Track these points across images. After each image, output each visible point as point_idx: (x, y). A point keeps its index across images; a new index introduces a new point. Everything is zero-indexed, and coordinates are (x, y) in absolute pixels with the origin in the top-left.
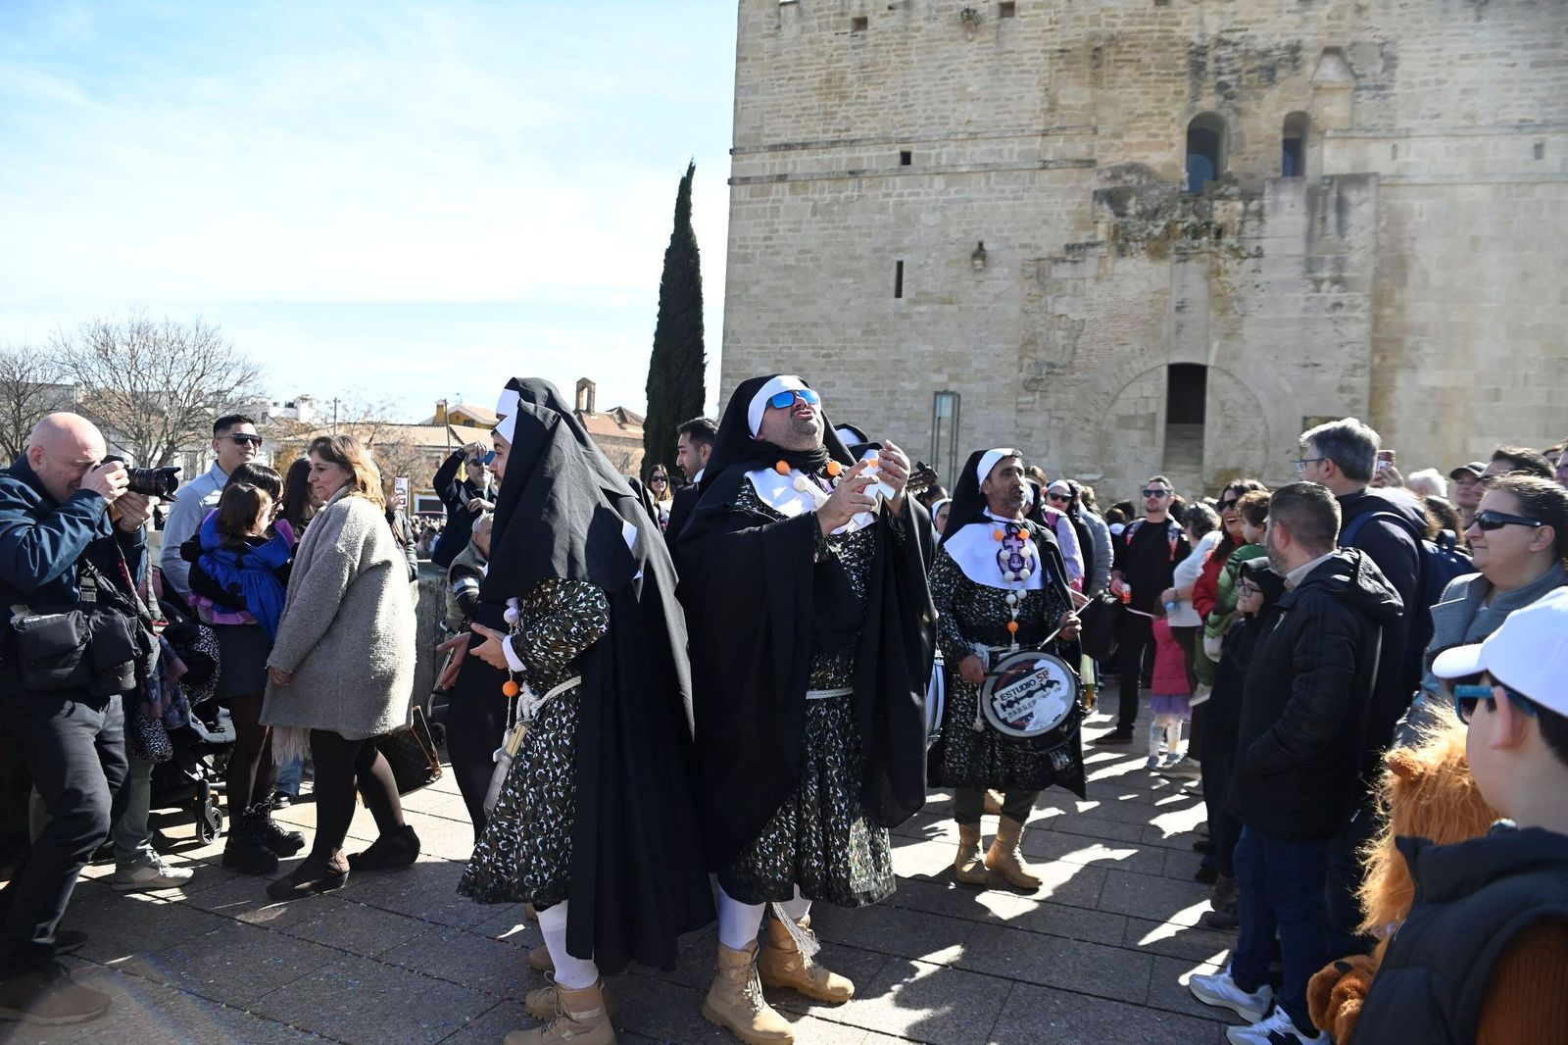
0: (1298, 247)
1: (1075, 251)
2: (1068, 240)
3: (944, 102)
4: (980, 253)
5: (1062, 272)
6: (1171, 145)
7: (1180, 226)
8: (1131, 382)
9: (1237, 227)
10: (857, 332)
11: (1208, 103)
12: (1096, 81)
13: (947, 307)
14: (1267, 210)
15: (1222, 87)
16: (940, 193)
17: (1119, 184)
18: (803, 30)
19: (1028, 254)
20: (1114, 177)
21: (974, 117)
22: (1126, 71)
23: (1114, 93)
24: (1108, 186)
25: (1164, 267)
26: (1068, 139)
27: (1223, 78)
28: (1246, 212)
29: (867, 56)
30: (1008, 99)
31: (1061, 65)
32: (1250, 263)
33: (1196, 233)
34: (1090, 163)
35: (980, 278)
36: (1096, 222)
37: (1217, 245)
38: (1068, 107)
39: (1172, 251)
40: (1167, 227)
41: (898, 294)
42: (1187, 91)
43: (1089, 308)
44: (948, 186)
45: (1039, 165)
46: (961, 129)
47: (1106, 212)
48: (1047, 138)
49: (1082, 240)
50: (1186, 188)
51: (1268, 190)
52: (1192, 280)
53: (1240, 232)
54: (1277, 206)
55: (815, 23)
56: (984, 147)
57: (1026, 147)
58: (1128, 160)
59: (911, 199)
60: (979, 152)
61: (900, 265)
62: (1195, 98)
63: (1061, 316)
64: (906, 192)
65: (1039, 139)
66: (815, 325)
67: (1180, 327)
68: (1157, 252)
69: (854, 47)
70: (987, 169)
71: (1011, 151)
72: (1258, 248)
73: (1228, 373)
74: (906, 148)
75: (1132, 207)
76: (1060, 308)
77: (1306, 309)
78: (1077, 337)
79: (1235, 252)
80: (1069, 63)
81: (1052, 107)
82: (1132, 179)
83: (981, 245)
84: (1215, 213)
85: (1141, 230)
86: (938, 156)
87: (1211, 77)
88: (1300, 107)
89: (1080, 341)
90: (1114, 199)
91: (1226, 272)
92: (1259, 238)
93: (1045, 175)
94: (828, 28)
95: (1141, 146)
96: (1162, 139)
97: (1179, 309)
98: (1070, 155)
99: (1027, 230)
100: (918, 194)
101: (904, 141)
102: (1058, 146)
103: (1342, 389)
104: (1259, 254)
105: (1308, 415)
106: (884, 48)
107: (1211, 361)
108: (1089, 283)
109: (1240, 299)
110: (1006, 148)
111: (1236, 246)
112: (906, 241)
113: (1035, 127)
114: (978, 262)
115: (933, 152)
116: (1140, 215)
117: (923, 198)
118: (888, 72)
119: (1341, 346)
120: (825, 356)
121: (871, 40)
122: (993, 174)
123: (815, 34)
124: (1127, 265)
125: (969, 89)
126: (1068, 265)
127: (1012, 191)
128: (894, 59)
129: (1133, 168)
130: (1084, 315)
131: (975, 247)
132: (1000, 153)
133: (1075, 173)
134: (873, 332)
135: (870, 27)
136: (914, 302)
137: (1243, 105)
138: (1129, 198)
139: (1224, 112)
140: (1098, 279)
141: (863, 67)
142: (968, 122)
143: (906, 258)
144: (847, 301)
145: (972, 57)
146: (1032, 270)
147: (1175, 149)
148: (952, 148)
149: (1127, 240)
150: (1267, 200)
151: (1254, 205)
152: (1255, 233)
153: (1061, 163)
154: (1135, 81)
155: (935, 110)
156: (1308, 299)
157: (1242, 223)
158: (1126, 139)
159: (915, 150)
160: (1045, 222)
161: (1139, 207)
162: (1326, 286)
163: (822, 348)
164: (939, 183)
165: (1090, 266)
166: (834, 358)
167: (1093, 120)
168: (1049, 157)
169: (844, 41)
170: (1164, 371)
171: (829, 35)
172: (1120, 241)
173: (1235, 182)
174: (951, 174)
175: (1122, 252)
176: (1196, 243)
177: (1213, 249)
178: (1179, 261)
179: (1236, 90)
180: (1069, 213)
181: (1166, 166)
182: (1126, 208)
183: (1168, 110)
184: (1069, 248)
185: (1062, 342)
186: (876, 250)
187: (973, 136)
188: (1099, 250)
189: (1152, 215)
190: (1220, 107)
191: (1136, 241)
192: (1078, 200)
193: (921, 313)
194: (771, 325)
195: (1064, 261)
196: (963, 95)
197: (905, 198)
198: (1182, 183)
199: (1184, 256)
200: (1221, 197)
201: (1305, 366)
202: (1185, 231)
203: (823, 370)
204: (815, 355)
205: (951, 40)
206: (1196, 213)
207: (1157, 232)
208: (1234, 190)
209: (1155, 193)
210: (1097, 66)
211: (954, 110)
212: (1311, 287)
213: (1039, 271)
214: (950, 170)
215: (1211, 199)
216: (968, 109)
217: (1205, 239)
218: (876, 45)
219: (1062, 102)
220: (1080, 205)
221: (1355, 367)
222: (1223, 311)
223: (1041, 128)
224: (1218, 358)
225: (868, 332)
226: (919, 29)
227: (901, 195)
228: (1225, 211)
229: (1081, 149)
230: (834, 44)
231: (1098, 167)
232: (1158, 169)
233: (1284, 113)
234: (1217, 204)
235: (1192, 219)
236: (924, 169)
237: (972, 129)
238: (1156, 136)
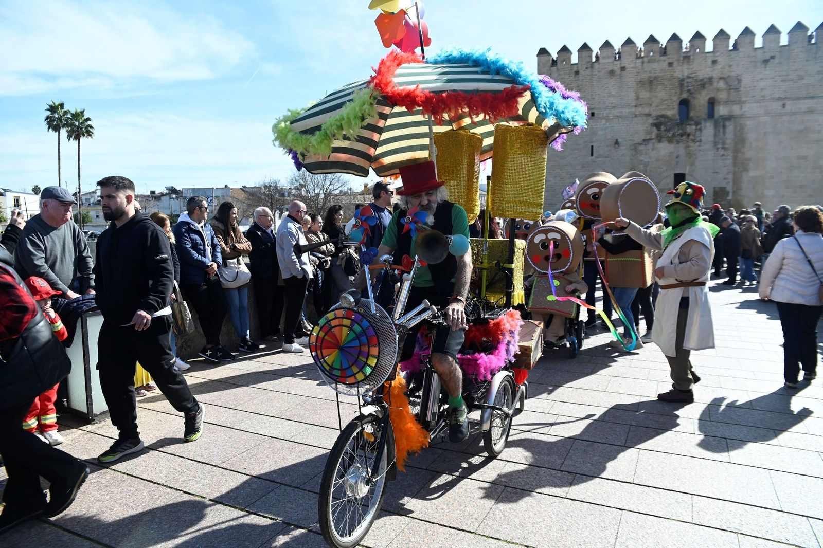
0: (711, 139)
1: (646, 142)
2: (643, 138)
3: (604, 97)
4: (617, 143)
5: (642, 148)
6: (674, 109)
7: (677, 134)
8: (663, 179)
9: (694, 133)
10: (579, 167)
11: (685, 96)
12: (651, 90)
13: (608, 159)
14: (703, 128)
15: (689, 90)
16: (604, 125)
17: (659, 121)
18: (559, 75)
19: (632, 143)
20: (657, 119)
21: (614, 102)
22: (660, 87)
23: (657, 94)
24: (656, 121)
25: (672, 146)
26: (643, 108)
27: (689, 88)
28: (696, 129)
29: (580, 83)
30: (624, 96)
31: (640, 85)
32: (698, 144)
33: (682, 135)
34: (649, 115)
35: (617, 150)
36: (652, 133)
37: (688, 138)
38: (642, 98)
39: (675, 141)
40: (673, 134)
41: (592, 155)
42: (679, 92)
43: (650, 158)
44: (606, 122)
45: (634, 116)
46: (610, 105)
47: (655, 129)
48: (637, 108)
49: (648, 137)
50: (678, 121)
51: (703, 122)
52: (681, 149)
53: (695, 135)
54: (705, 127)
55: (562, 72)
56: (617, 111)
57: (630, 110)
58: (661, 113)
59: (595, 127)
60: (616, 112)
61: (592, 147)
62: (681, 94)
63: (642, 161)
64: (593, 124)
65: (634, 108)
66: (566, 165)
67: (677, 163)
68: (670, 141)
69: (576, 80)
70: (618, 117)
71: (625, 112)
72: (700, 139)
73: (691, 175)
74: (593, 111)
75: (663, 128)
76: (642, 158)
77: (714, 156)
78: (647, 167)
79: (693, 141)
80: (643, 85)
81: (638, 98)
82: (662, 119)
83: (617, 140)
84: (688, 130)
85: (665, 135)
86: (603, 114)
87: (686, 88)
88: (713, 96)
89: (648, 167)
90: (657, 125)
91: (691, 146)
92: (700, 136)
93: (636, 119)
94: (567, 74)
95: (665, 109)
96: (671, 107)
97: (677, 157)
98: (643, 113)
99: (631, 135)
100: (597, 125)
101: (593, 109)
102: (639, 110)
103: (725, 179)
104: (700, 141)
105: (716, 186)
106: (585, 81)
107: (687, 172)
108: (650, 151)
109: (695, 154)
110: (624, 110)
111: (694, 139)
112: (594, 139)
113: (633, 104)
114: (617, 146)
115: (601, 112)
116: (665, 130)
117: (598, 126)
118: (586, 88)
119: (725, 166)
120: (570, 174)
121: (581, 78)
122: (620, 119)
123: (563, 76)
124: (661, 145)
125: (612, 93)
126: (644, 146)
127: (627, 124)
128: (587, 83)
129: (663, 116)
130: (649, 160)
131: (615, 141)
132: (622, 112)
133: (645, 118)
134: (585, 167)
135: (580, 74)
136: (597, 157)
137: (695, 96)
138: (661, 126)
139: (689, 98)
140: (653, 149)
141: (578, 86)
142: (612, 103)
143: (594, 145)
144: (576, 158)
145: (613, 83)
146: (633, 147)
147: (675, 110)
148: (607, 111)
149: (661, 138)
150: (703, 125)
151: (699, 127)
152: (699, 135)
153: (641, 115)
154: (663, 90)
155: (602, 100)
156: (715, 153)
157: (695, 132)
158: (660, 107)
159: (596, 112)
160: (636, 133)
161: (665, 128)
162: (720, 150)
163: (569, 172)
164: (603, 122)
165: (650, 146)
166: (573, 175)
167: (650, 102)
168: (637, 113)
169: (572, 78)
170: (673, 176)
171: (567, 76)
172: (659, 138)
173: (693, 120)
174: (607, 119)
175: (660, 141)
176: (682, 138)
177: (687, 140)
178: (677, 143)
179: (693, 91)
180: (644, 130)
181: (673, 115)
182: (661, 128)
183: (673, 98)
184: (644, 140)
185: (642, 168)
186: (585, 142)
187: (614, 107)
188: (653, 141)
189: (667, 130)
190: (689, 96)
191: (664, 138)
192: (646, 126)
193: (599, 161)
194: (553, 165)
195: (642, 144)
196: (610, 95)
197: (593, 126)
198: (677, 120)
199: (678, 142)
200: (689, 125)
201: (714, 173)
202: (678, 135)
203: (569, 178)
204: (567, 174)
205: (606, 78)
206: (682, 129)
207: (670, 135)
208: (693, 123)
209: (669, 124)
210: (651, 86)
211: (608, 100)
212: (716, 150)
213: (635, 148)
214: (607, 118)
215: (686, 125)
216: (612, 99)
217: (684, 137)
218: (582, 80)
219: (641, 97)
220: (647, 127)
221: (729, 172)
222: (690, 158)
223: (635, 104)
224: (689, 171)
225: (583, 167)
226: (595, 75)
227: (591, 126)
228: (690, 129)
229: (647, 111)
230: (569, 79)
231: (652, 116)
232: (670, 116)
233: (708, 97)
234: (688, 127)
235: (680, 131)
236: (599, 118)
237: (613, 105)
238: (669, 106)
